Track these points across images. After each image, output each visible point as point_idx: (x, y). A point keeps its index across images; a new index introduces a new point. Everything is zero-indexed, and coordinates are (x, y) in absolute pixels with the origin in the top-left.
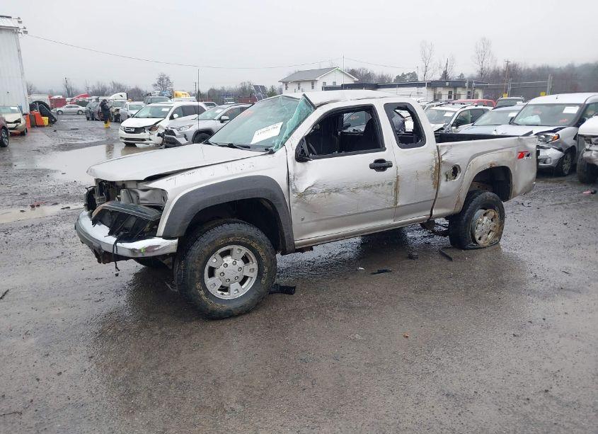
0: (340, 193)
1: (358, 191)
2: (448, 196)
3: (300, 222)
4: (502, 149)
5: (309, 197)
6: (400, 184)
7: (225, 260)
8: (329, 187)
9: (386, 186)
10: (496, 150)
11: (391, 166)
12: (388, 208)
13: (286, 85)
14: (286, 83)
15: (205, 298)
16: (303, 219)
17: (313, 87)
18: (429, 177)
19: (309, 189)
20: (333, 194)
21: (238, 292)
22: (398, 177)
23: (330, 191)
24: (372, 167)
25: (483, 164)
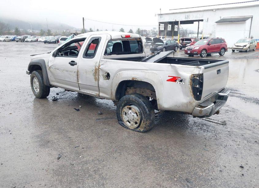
1: (64, 71)
2: (105, 88)
4: (147, 70)
5: (51, 69)
6: (79, 73)
8: (56, 67)
9: (73, 73)
10: (139, 70)
11: (76, 65)
12: (75, 83)
16: (51, 76)
18: (92, 74)
19: (51, 66)
22: (78, 70)
23: (56, 69)
24: (70, 63)
25: (127, 76)
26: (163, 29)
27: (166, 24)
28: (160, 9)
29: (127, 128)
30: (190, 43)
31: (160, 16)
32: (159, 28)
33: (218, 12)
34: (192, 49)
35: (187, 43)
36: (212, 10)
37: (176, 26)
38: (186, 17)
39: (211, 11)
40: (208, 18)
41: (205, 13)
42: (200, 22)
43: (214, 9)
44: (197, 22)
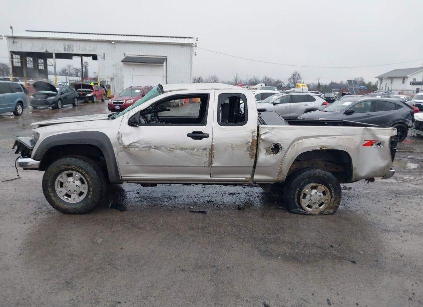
0: (159, 150)
1: (175, 150)
2: (269, 166)
3: (126, 164)
5: (132, 149)
7: (69, 178)
8: (150, 145)
9: (200, 151)
11: (208, 137)
12: (203, 167)
13: (381, 80)
14: (381, 78)
15: (53, 198)
16: (128, 163)
17: (403, 82)
18: (245, 149)
19: (133, 144)
20: (152, 150)
21: (75, 199)
22: (213, 145)
23: (150, 148)
24: (189, 135)
25: (311, 145)
26: (19, 65)
27: (24, 55)
28: (11, 28)
29: (310, 214)
30: (92, 92)
31: (11, 40)
32: (12, 62)
33: (119, 46)
34: (123, 103)
35: (85, 91)
36: (110, 42)
37: (41, 61)
38: (65, 48)
39: (108, 43)
40: (104, 53)
41: (99, 45)
42: (83, 57)
43: (113, 41)
44: (80, 58)
